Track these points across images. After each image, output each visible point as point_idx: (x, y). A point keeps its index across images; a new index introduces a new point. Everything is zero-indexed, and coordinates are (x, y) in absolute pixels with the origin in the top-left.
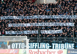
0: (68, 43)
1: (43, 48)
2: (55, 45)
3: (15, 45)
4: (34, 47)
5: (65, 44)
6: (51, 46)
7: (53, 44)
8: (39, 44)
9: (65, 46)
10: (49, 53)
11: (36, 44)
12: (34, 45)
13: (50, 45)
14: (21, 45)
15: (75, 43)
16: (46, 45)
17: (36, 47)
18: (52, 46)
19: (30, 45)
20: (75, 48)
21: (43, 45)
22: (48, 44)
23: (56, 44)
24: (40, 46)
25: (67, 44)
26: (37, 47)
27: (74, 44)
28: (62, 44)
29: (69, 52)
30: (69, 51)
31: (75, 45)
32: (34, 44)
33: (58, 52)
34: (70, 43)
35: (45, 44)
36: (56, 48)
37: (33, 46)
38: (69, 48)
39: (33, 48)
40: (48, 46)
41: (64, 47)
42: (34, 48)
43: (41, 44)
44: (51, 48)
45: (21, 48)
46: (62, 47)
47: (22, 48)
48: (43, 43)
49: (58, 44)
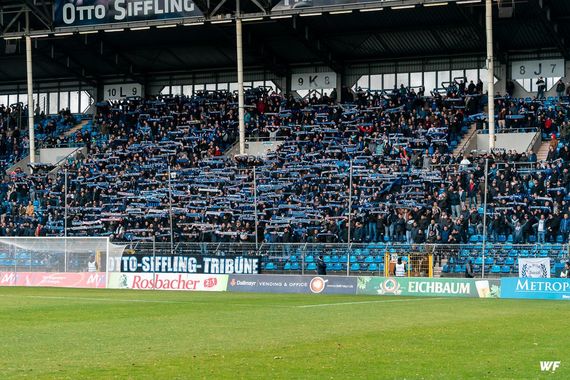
0: (244, 257)
1: (175, 270)
2: (210, 263)
3: (115, 262)
4: (160, 267)
5: (237, 260)
6: (200, 266)
7: (207, 260)
8: (169, 259)
9: (236, 265)
10: (182, 284)
11: (164, 258)
12: (160, 261)
13: (198, 264)
14: (128, 261)
15: (259, 258)
16: (190, 263)
17: (163, 270)
18: (203, 264)
19: (149, 262)
20: (260, 270)
21: (181, 262)
22: (195, 260)
23: (214, 260)
24: (172, 267)
25: (242, 260)
26: (166, 267)
27: (256, 261)
28: (228, 261)
29: (233, 283)
30: (233, 280)
31: (259, 264)
32: (159, 258)
33: (205, 282)
34: (248, 257)
35: (186, 259)
36: (212, 271)
37: (158, 264)
38: (246, 272)
39: (157, 269)
40: (194, 266)
41: (232, 268)
42: (160, 271)
43: (176, 258)
44: (200, 271)
45: (129, 271)
46: (227, 268)
47: (131, 269)
48: (181, 258)
49: (217, 260)
